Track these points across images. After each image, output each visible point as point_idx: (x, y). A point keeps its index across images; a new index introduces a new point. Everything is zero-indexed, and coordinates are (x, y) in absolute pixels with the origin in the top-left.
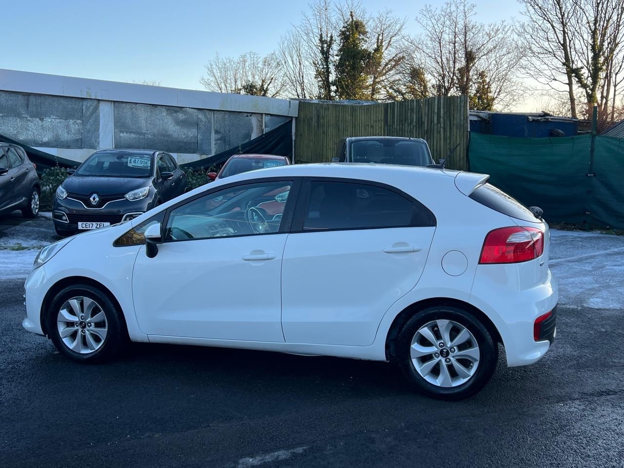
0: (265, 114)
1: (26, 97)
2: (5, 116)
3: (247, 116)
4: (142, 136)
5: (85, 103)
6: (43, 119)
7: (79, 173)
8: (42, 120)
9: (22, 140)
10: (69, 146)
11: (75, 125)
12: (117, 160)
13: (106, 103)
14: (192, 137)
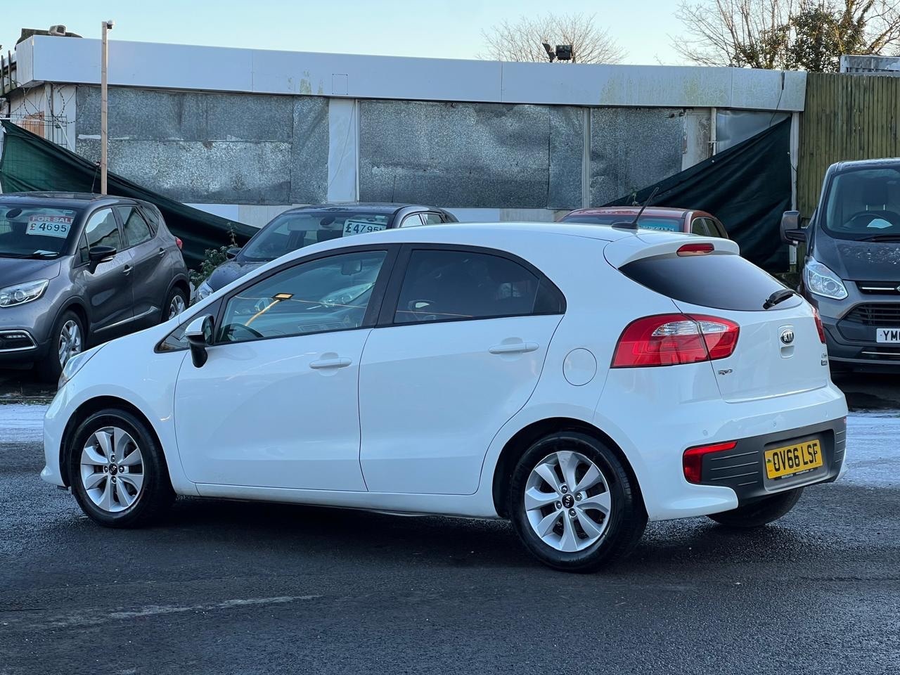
0: (718, 108)
1: (176, 98)
2: (134, 140)
3: (673, 116)
4: (421, 173)
5: (298, 105)
6: (210, 144)
7: (245, 254)
8: (208, 145)
9: (168, 190)
10: (263, 200)
11: (275, 155)
12: (321, 227)
13: (344, 102)
14: (535, 170)
